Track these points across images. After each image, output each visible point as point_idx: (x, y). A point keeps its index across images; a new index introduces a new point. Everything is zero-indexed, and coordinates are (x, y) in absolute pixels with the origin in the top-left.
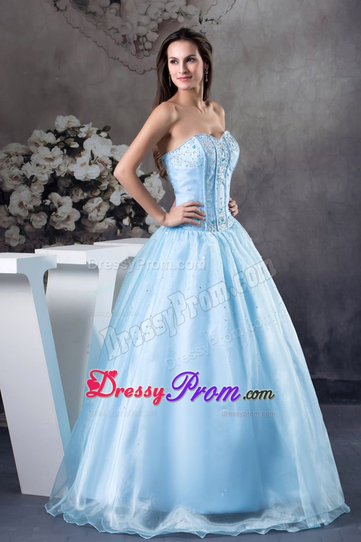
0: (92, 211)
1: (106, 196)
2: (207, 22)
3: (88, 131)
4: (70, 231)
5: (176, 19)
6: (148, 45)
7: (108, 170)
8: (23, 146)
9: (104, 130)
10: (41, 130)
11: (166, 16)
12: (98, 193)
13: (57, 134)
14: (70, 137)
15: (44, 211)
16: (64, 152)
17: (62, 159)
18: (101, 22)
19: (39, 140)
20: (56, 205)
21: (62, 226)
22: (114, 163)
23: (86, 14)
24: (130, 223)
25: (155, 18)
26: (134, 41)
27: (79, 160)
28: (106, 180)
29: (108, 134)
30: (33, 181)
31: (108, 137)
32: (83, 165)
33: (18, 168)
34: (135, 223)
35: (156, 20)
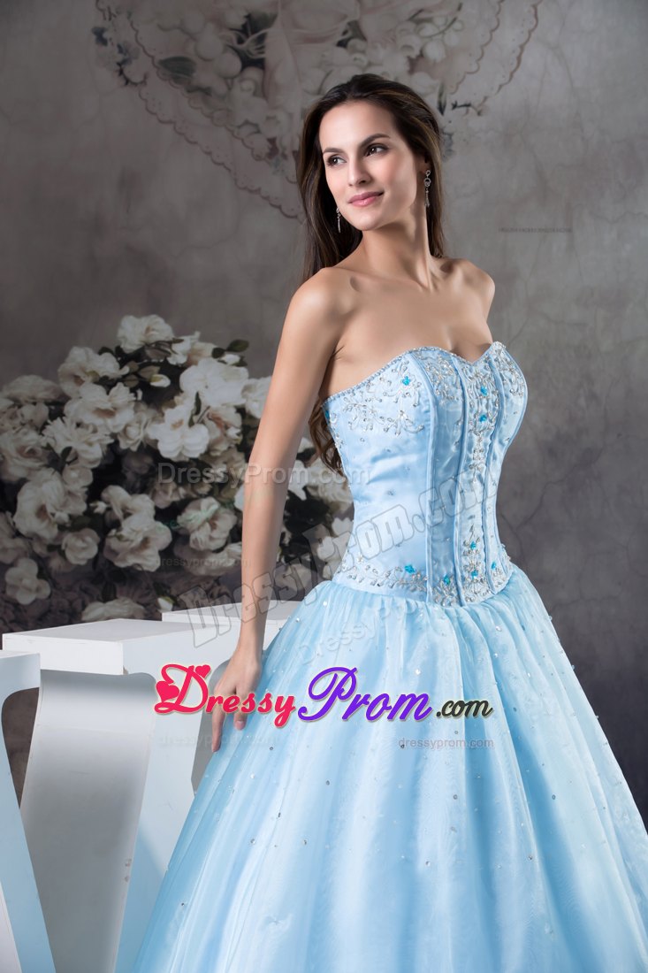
0: (199, 528)
1: (224, 496)
2: (457, 110)
3: (191, 350)
4: (148, 572)
7: (230, 440)
8: (48, 383)
9: (231, 349)
10: (88, 349)
12: (205, 489)
13: (123, 357)
14: (150, 364)
15: (91, 526)
16: (136, 395)
17: (132, 412)
18: (220, 110)
19: (83, 369)
20: (118, 513)
21: (131, 561)
22: (247, 422)
23: (189, 91)
24: (281, 555)
27: (171, 414)
28: (220, 462)
30: (68, 459)
31: (240, 364)
32: (179, 424)
33: (37, 429)
34: (292, 556)
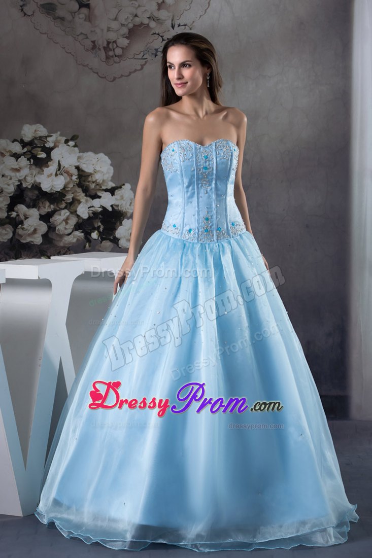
0: (60, 224)
1: (72, 209)
2: (180, 27)
3: (56, 140)
4: (37, 245)
5: (148, 25)
6: (118, 51)
7: (74, 182)
9: (72, 139)
10: (7, 140)
11: (137, 21)
12: (63, 205)
13: (24, 144)
14: (37, 147)
15: (9, 223)
16: (30, 162)
17: (29, 170)
18: (69, 27)
19: (5, 150)
20: (22, 217)
21: (28, 240)
22: (81, 173)
23: (54, 19)
24: (99, 236)
25: (126, 23)
26: (104, 47)
27: (47, 171)
28: (70, 193)
29: (76, 143)
31: (75, 146)
32: (51, 175)
34: (104, 237)
35: (127, 25)
